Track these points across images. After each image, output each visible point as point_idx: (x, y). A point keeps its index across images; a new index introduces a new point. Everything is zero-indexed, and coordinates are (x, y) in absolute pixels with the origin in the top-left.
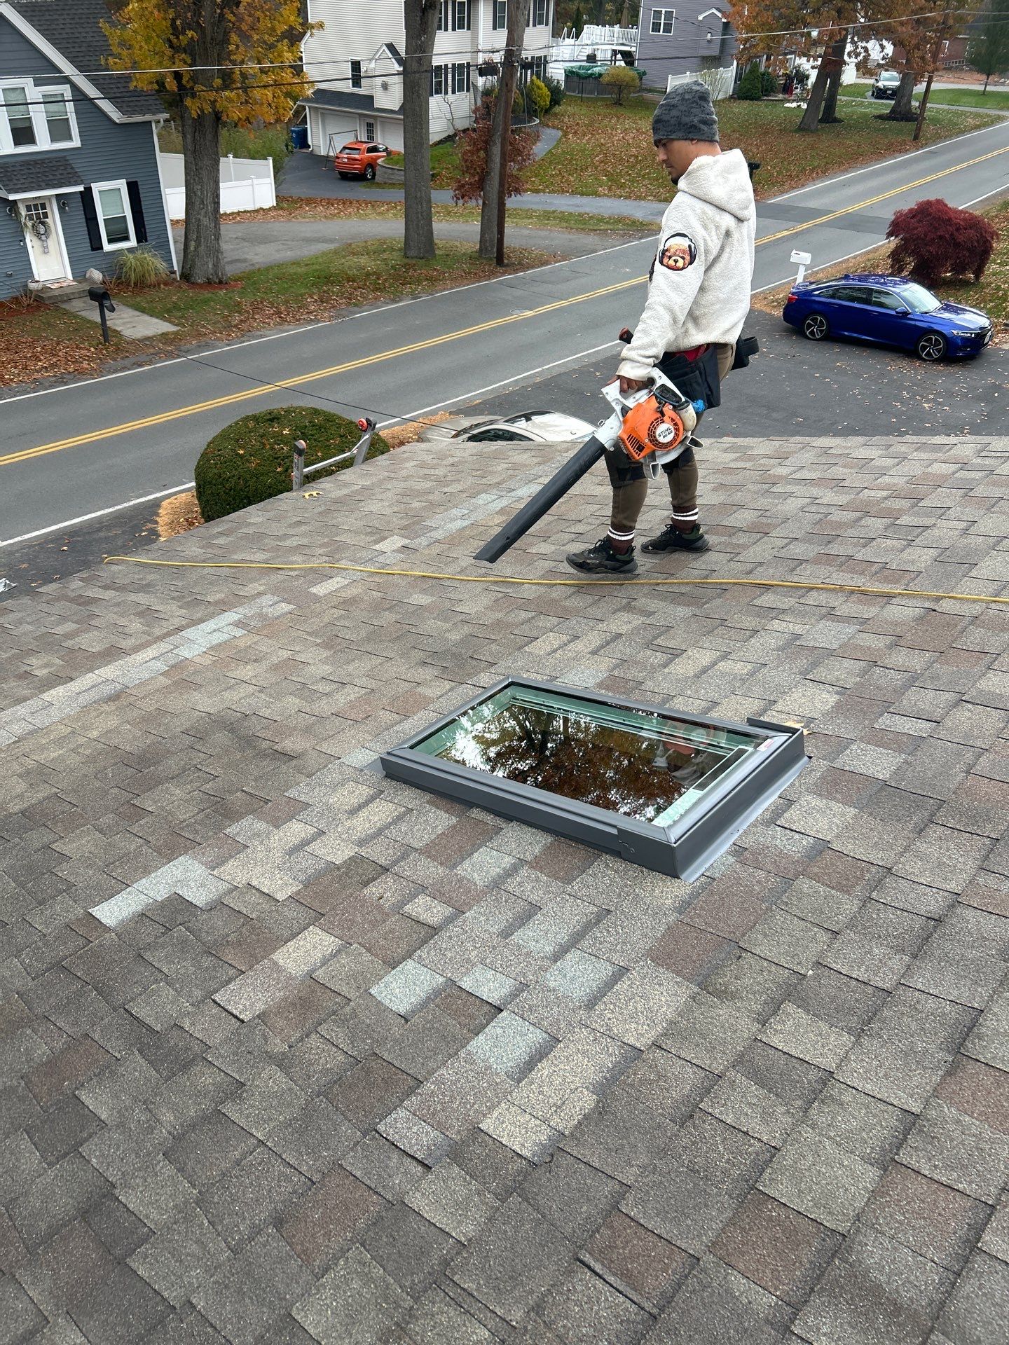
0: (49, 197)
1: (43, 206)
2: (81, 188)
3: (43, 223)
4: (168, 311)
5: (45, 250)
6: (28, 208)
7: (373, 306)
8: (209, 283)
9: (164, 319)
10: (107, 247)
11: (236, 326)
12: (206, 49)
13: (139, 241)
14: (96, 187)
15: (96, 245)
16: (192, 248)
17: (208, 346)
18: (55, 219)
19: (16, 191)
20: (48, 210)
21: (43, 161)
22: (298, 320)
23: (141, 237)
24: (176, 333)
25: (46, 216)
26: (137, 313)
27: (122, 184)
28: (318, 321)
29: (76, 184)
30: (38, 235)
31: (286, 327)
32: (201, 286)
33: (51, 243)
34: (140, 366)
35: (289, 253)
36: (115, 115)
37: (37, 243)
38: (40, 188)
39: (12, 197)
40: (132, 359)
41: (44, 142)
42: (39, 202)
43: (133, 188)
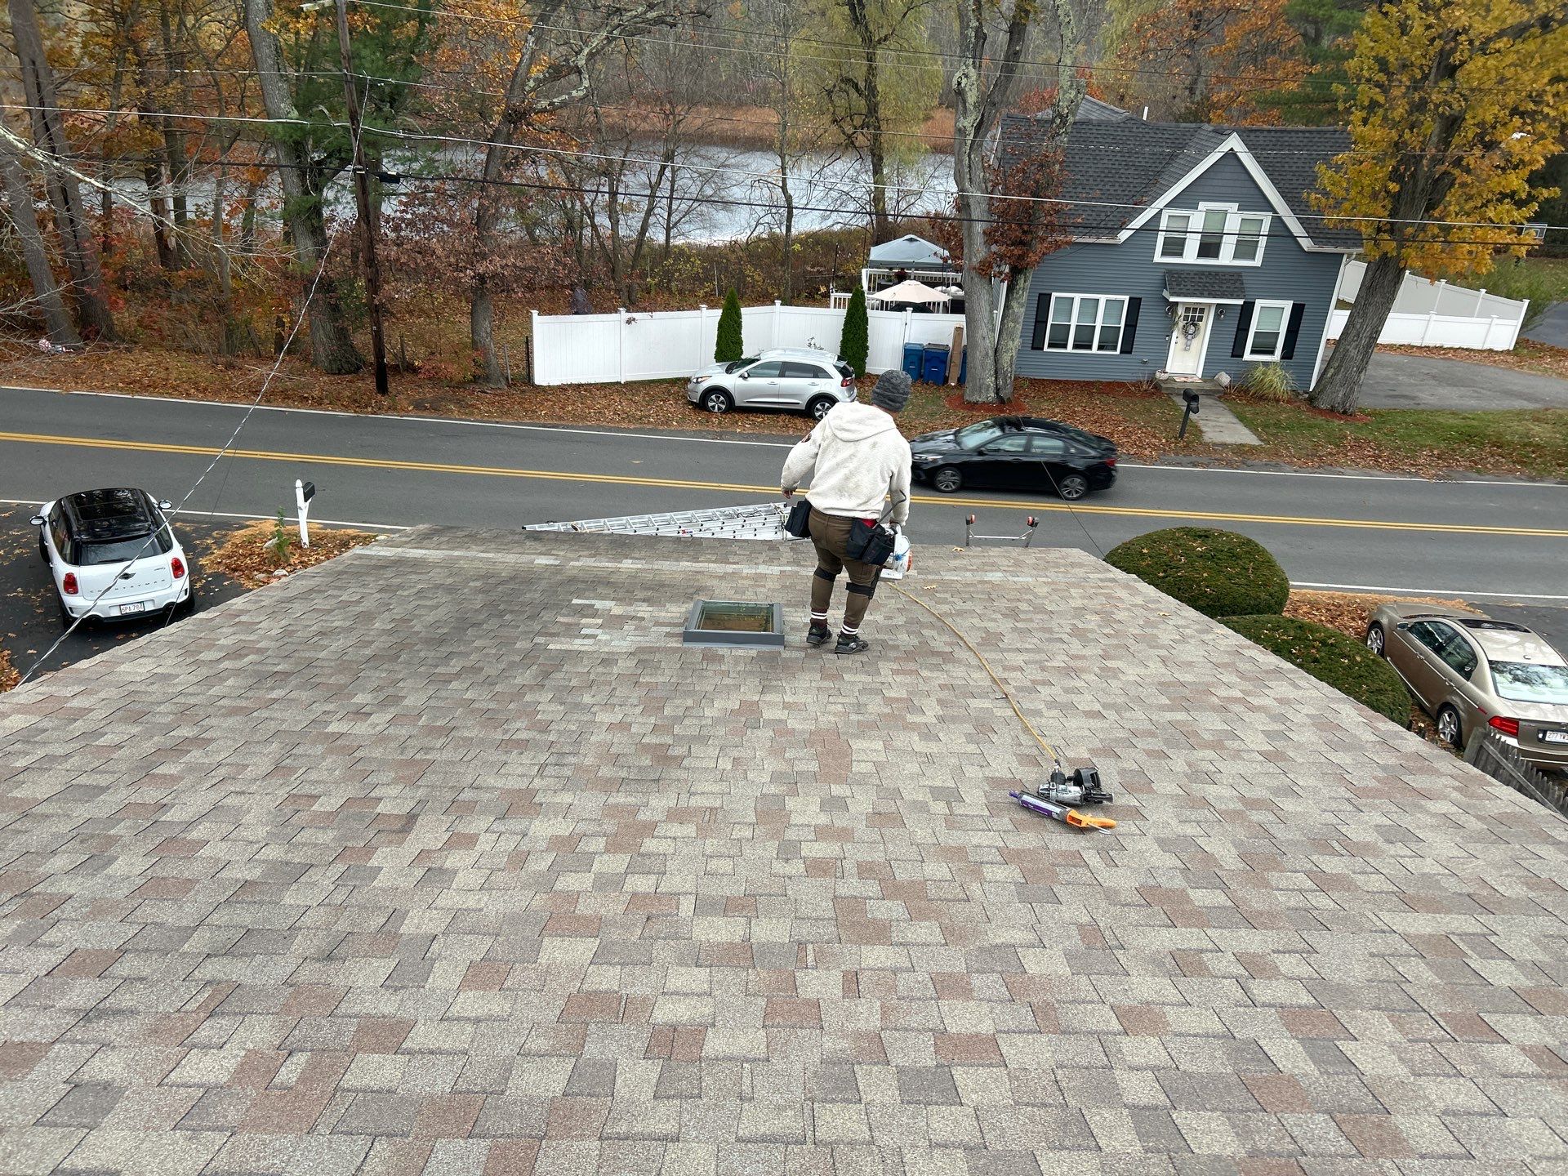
0: (1210, 305)
1: (1202, 311)
2: (1241, 302)
3: (1195, 325)
4: (1266, 426)
5: (1187, 348)
6: (1187, 310)
7: (1498, 477)
8: (1332, 411)
9: (1255, 431)
10: (1247, 356)
11: (1320, 457)
12: (1413, 199)
13: (1283, 357)
14: (1259, 303)
15: (1238, 351)
16: (1329, 375)
17: (1277, 467)
18: (1207, 324)
19: (1178, 295)
20: (1205, 315)
21: (1217, 274)
22: (1394, 469)
23: (1288, 354)
24: (1253, 447)
25: (1200, 319)
26: (1235, 420)
27: (1288, 305)
28: (1416, 474)
29: (1238, 297)
30: (1186, 333)
31: (1375, 472)
32: (1321, 412)
33: (1195, 343)
34: (1195, 466)
35: (1473, 402)
36: (1306, 244)
37: (1181, 340)
38: (1202, 295)
39: (1172, 299)
40: (1194, 458)
41: (1226, 257)
42: (1199, 307)
43: (1297, 312)
